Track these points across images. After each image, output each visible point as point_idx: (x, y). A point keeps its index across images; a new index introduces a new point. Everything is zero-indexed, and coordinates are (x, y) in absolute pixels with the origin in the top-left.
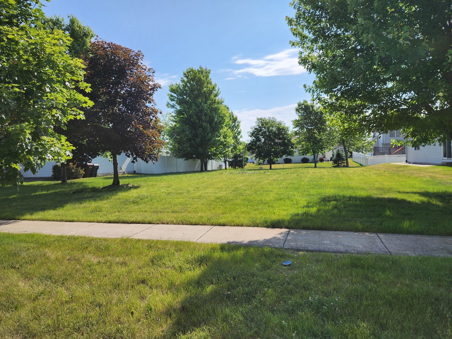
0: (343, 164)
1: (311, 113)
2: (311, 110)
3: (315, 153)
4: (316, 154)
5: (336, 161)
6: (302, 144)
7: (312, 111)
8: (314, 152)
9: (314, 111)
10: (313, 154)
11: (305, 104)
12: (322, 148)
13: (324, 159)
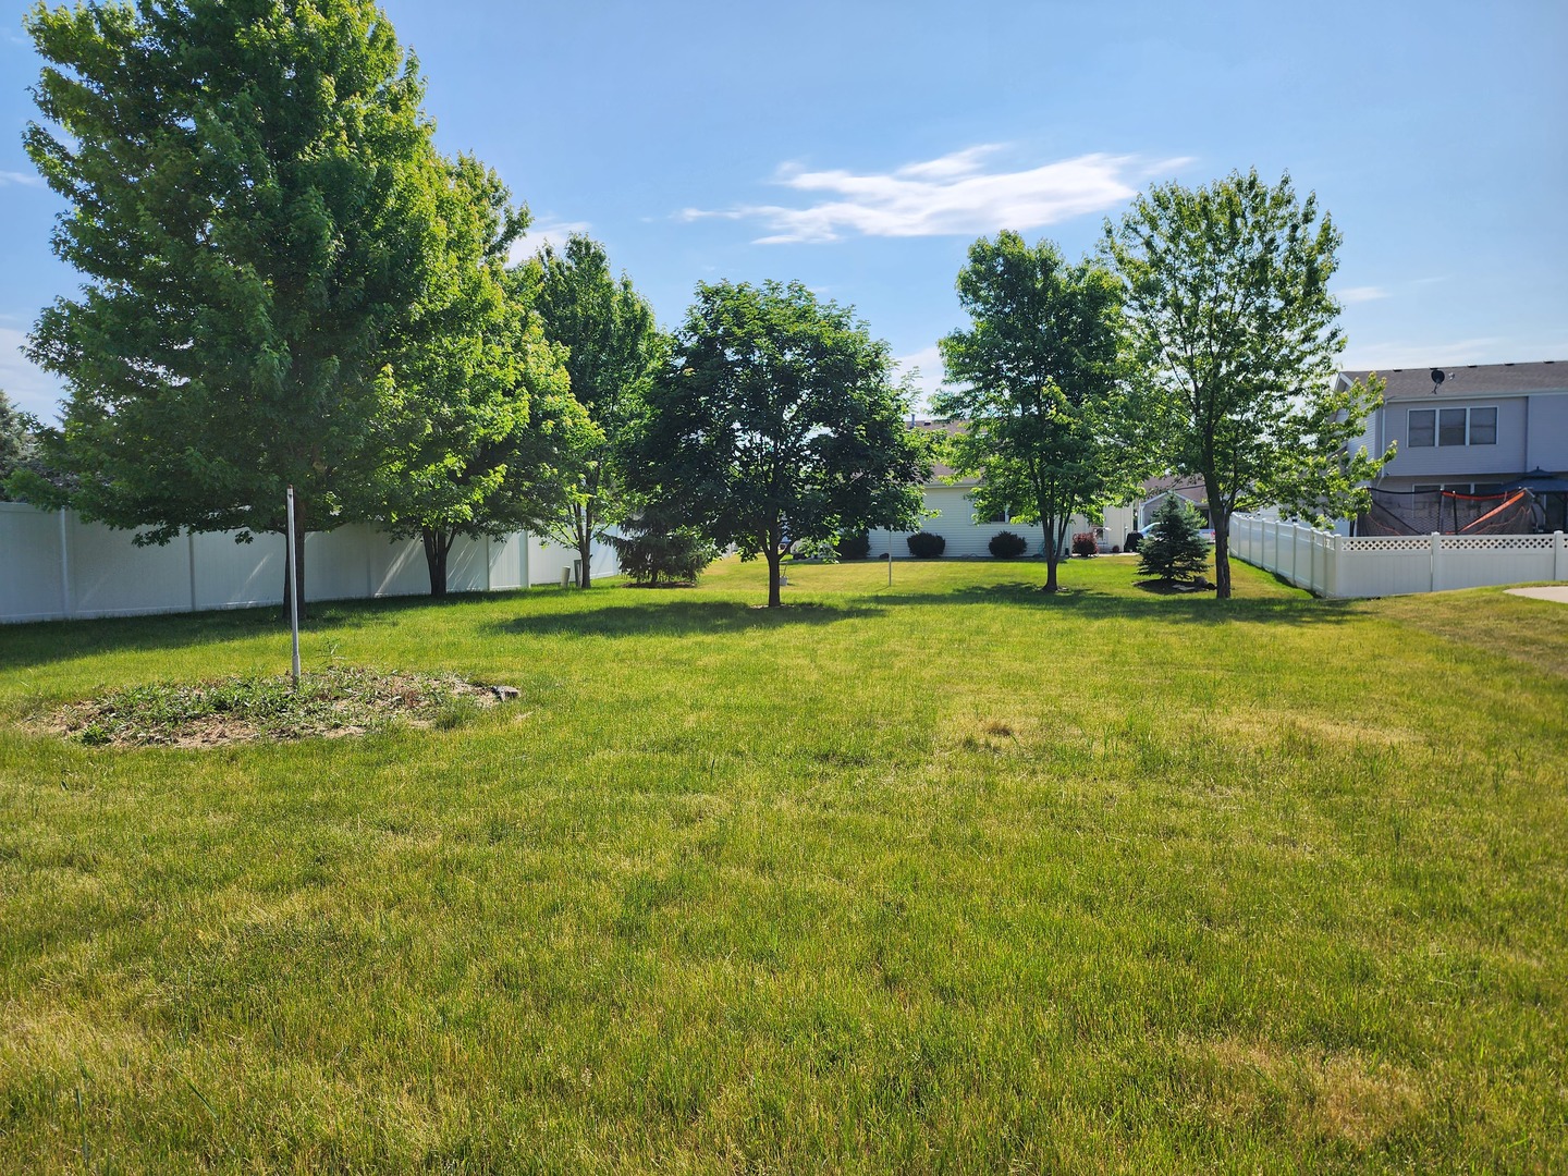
0: (1191, 574)
1: (1038, 298)
2: (1039, 286)
3: (1053, 512)
4: (1057, 518)
5: (1159, 556)
6: (988, 466)
7: (1045, 289)
8: (1047, 509)
9: (1056, 289)
10: (1043, 518)
11: (1007, 250)
12: (1087, 488)
13: (1098, 542)
